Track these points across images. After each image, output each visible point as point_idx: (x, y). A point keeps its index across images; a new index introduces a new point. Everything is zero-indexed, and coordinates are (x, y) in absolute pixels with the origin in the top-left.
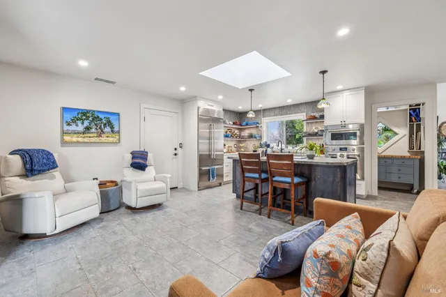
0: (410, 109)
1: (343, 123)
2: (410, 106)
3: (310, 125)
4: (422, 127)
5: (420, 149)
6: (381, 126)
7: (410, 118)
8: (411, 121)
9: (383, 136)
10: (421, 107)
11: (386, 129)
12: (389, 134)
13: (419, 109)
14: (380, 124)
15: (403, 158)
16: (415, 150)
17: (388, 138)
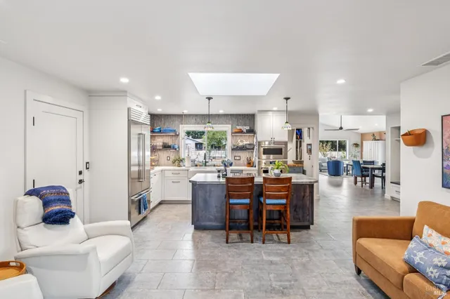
0: (297, 130)
1: (273, 139)
5: (301, 159)
7: (297, 136)
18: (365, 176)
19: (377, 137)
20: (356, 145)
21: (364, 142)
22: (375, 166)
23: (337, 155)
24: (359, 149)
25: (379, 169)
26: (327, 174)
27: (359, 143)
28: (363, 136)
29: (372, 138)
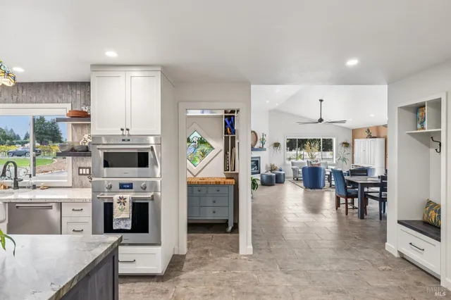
0: (226, 117)
1: (126, 133)
2: (226, 112)
3: (79, 129)
4: (237, 142)
5: (234, 170)
6: (195, 136)
7: (226, 128)
8: (226, 133)
9: (198, 151)
10: (235, 114)
11: (202, 141)
12: (205, 148)
13: (234, 116)
14: (196, 134)
15: (218, 184)
16: (229, 172)
17: (204, 154)
18: (353, 197)
19: (373, 133)
20: (346, 144)
21: (355, 140)
22: (369, 180)
23: (320, 157)
24: (349, 150)
25: (375, 185)
26: (302, 184)
27: (350, 141)
28: (355, 133)
29: (367, 134)
